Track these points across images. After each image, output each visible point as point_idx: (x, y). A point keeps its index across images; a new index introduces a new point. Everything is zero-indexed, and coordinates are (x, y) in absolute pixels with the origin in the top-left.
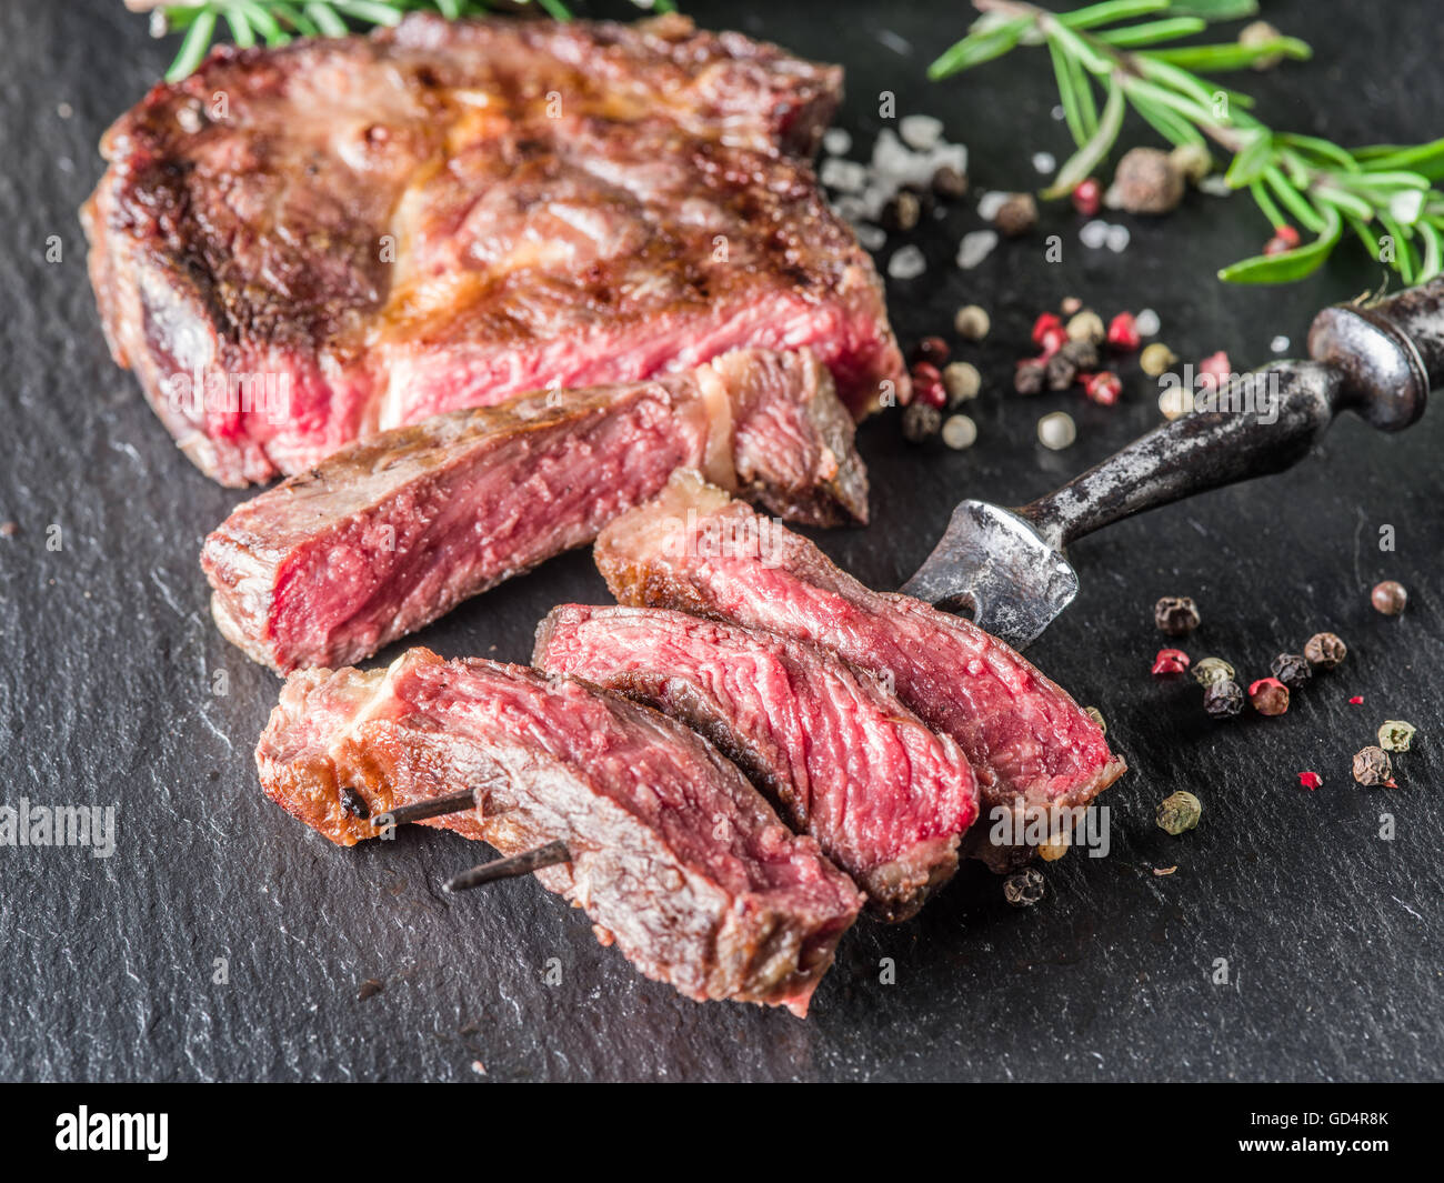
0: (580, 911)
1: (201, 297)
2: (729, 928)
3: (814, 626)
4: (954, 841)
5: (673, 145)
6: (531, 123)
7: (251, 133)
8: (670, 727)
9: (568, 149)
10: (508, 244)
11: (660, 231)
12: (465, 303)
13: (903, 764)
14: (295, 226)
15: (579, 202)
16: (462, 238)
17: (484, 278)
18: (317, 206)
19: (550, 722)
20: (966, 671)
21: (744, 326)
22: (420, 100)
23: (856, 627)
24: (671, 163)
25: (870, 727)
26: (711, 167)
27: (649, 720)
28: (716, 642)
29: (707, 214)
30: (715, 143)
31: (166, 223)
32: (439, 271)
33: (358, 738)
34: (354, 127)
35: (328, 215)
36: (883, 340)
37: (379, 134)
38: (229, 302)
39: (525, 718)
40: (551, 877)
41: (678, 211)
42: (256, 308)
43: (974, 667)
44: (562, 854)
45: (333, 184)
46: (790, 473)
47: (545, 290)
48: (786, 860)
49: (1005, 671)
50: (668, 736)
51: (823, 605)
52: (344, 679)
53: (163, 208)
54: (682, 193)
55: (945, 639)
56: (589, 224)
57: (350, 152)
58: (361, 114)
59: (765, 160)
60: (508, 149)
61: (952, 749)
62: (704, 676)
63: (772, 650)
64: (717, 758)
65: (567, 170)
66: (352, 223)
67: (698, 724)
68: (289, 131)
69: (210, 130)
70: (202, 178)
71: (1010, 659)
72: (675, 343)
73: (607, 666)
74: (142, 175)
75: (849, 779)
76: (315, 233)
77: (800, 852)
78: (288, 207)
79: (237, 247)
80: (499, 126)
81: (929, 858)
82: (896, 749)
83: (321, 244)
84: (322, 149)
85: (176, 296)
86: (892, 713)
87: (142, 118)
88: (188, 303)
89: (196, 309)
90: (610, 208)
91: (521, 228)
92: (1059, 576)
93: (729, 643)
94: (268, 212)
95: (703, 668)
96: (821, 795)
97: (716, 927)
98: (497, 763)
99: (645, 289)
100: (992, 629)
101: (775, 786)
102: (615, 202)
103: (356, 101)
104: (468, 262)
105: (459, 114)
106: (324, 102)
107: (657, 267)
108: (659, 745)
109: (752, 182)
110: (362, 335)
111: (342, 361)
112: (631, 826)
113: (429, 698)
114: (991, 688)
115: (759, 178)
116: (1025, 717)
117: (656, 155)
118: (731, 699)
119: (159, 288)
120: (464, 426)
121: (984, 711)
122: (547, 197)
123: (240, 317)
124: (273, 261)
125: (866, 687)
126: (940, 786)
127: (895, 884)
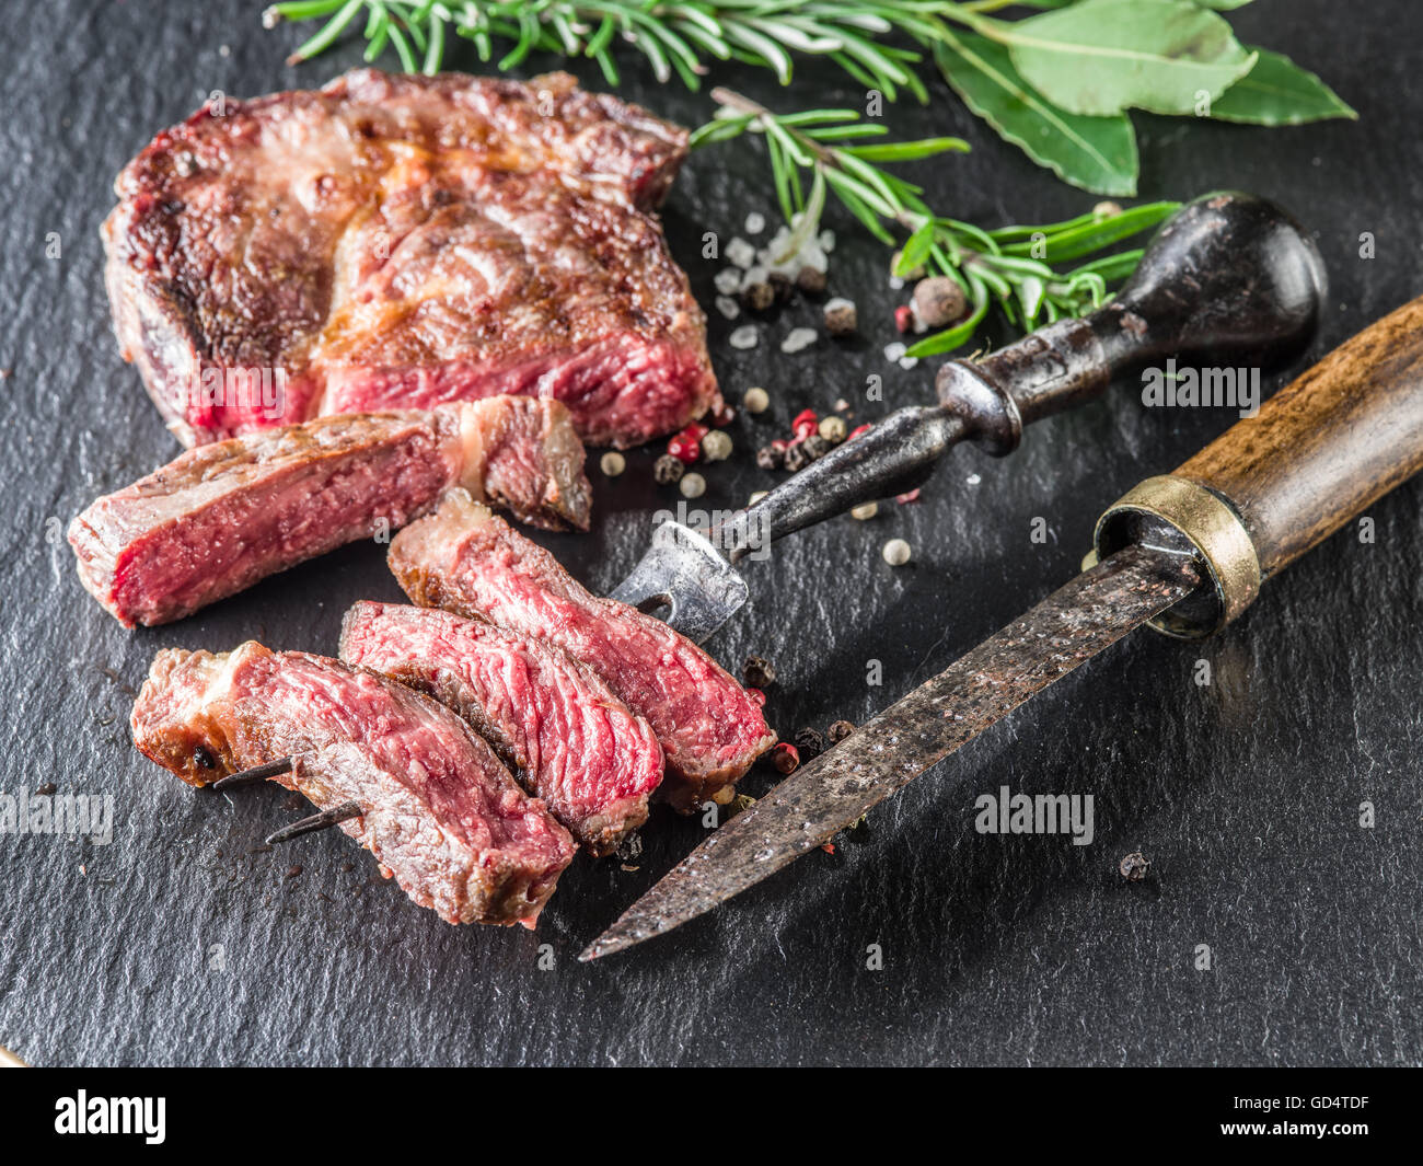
0: (367, 853)
1: (185, 320)
2: (475, 876)
3: (549, 627)
4: (644, 798)
5: (554, 198)
6: (444, 174)
7: (230, 178)
8: (438, 711)
9: (473, 195)
10: (421, 278)
11: (537, 272)
12: (387, 326)
13: (609, 740)
14: (260, 261)
15: (477, 246)
16: (386, 272)
17: (401, 306)
18: (278, 243)
19: (347, 709)
20: (661, 662)
21: (597, 353)
22: (362, 153)
23: (579, 629)
24: (551, 214)
25: (587, 711)
26: (583, 219)
27: (422, 704)
28: (475, 638)
29: (574, 261)
30: (589, 197)
31: (160, 255)
32: (368, 298)
33: (205, 713)
34: (310, 175)
35: (285, 252)
36: (701, 368)
37: (327, 183)
38: (206, 325)
39: (329, 706)
40: (349, 827)
41: (553, 258)
42: (227, 328)
43: (668, 658)
44: (356, 812)
45: (290, 224)
46: (524, 495)
47: (447, 320)
48: (520, 817)
49: (691, 663)
50: (436, 718)
51: (554, 610)
52: (198, 660)
53: (158, 242)
54: (556, 241)
55: (646, 637)
56: (485, 266)
57: (305, 196)
58: (316, 164)
59: (623, 214)
60: (426, 200)
61: (645, 728)
62: (465, 667)
63: (516, 646)
64: (471, 733)
65: (472, 216)
66: (302, 256)
67: (458, 706)
68: (259, 177)
69: (198, 175)
70: (190, 217)
71: (694, 653)
72: (544, 365)
73: (393, 654)
74: (143, 215)
75: (568, 749)
76: (275, 266)
77: (532, 811)
78: (254, 244)
79: (214, 278)
80: (418, 176)
81: (625, 811)
82: (605, 728)
83: (278, 275)
84: (284, 194)
85: (165, 320)
86: (602, 700)
87: (147, 164)
88: (174, 326)
89: (180, 331)
90: (500, 252)
91: (432, 264)
92: (734, 584)
93: (484, 639)
94: (239, 248)
95: (463, 660)
96: (547, 762)
97: (466, 874)
98: (308, 740)
99: (523, 322)
100: (682, 629)
101: (513, 755)
102: (506, 247)
103: (312, 151)
104: (392, 293)
105: (390, 161)
106: (288, 152)
107: (532, 304)
108: (428, 725)
109: (612, 232)
110: (307, 351)
111: (290, 372)
112: (404, 794)
113: (259, 684)
114: (679, 677)
115: (617, 229)
116: (703, 699)
117: (540, 206)
118: (484, 686)
119: (153, 313)
120: (276, 447)
121: (673, 695)
122: (452, 240)
123: (213, 337)
124: (240, 289)
125: (585, 678)
126: (635, 755)
127: (599, 831)
